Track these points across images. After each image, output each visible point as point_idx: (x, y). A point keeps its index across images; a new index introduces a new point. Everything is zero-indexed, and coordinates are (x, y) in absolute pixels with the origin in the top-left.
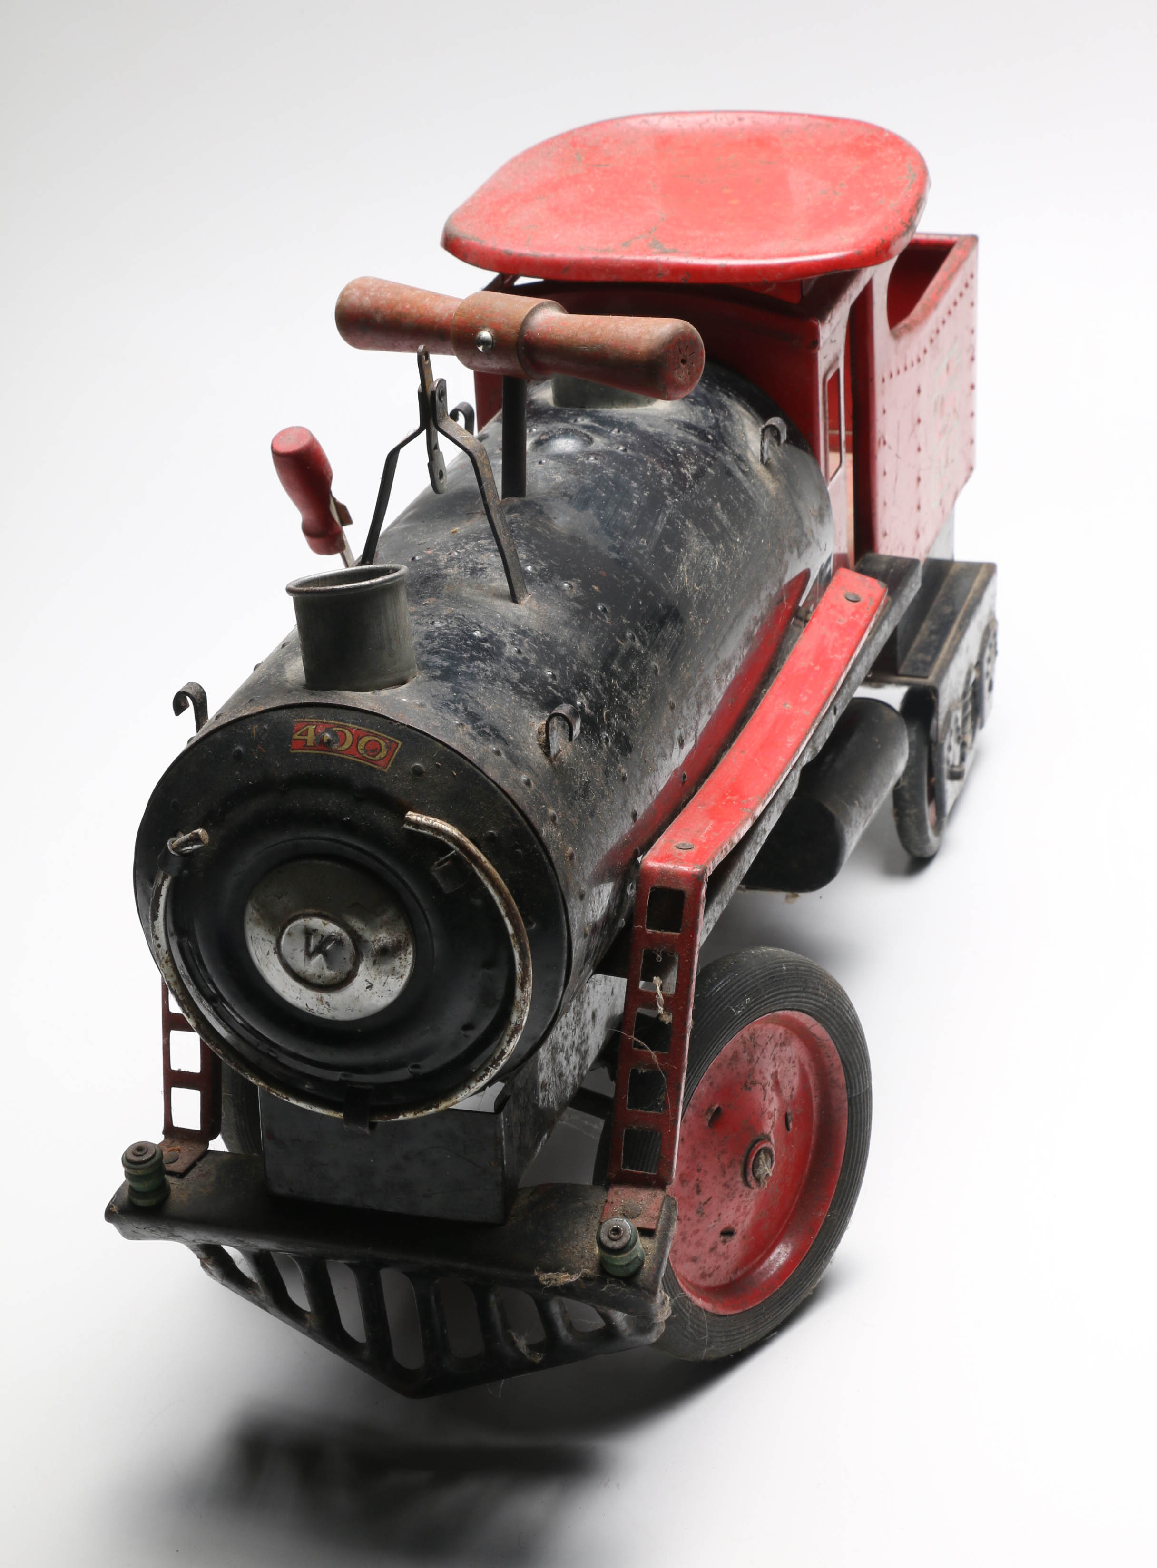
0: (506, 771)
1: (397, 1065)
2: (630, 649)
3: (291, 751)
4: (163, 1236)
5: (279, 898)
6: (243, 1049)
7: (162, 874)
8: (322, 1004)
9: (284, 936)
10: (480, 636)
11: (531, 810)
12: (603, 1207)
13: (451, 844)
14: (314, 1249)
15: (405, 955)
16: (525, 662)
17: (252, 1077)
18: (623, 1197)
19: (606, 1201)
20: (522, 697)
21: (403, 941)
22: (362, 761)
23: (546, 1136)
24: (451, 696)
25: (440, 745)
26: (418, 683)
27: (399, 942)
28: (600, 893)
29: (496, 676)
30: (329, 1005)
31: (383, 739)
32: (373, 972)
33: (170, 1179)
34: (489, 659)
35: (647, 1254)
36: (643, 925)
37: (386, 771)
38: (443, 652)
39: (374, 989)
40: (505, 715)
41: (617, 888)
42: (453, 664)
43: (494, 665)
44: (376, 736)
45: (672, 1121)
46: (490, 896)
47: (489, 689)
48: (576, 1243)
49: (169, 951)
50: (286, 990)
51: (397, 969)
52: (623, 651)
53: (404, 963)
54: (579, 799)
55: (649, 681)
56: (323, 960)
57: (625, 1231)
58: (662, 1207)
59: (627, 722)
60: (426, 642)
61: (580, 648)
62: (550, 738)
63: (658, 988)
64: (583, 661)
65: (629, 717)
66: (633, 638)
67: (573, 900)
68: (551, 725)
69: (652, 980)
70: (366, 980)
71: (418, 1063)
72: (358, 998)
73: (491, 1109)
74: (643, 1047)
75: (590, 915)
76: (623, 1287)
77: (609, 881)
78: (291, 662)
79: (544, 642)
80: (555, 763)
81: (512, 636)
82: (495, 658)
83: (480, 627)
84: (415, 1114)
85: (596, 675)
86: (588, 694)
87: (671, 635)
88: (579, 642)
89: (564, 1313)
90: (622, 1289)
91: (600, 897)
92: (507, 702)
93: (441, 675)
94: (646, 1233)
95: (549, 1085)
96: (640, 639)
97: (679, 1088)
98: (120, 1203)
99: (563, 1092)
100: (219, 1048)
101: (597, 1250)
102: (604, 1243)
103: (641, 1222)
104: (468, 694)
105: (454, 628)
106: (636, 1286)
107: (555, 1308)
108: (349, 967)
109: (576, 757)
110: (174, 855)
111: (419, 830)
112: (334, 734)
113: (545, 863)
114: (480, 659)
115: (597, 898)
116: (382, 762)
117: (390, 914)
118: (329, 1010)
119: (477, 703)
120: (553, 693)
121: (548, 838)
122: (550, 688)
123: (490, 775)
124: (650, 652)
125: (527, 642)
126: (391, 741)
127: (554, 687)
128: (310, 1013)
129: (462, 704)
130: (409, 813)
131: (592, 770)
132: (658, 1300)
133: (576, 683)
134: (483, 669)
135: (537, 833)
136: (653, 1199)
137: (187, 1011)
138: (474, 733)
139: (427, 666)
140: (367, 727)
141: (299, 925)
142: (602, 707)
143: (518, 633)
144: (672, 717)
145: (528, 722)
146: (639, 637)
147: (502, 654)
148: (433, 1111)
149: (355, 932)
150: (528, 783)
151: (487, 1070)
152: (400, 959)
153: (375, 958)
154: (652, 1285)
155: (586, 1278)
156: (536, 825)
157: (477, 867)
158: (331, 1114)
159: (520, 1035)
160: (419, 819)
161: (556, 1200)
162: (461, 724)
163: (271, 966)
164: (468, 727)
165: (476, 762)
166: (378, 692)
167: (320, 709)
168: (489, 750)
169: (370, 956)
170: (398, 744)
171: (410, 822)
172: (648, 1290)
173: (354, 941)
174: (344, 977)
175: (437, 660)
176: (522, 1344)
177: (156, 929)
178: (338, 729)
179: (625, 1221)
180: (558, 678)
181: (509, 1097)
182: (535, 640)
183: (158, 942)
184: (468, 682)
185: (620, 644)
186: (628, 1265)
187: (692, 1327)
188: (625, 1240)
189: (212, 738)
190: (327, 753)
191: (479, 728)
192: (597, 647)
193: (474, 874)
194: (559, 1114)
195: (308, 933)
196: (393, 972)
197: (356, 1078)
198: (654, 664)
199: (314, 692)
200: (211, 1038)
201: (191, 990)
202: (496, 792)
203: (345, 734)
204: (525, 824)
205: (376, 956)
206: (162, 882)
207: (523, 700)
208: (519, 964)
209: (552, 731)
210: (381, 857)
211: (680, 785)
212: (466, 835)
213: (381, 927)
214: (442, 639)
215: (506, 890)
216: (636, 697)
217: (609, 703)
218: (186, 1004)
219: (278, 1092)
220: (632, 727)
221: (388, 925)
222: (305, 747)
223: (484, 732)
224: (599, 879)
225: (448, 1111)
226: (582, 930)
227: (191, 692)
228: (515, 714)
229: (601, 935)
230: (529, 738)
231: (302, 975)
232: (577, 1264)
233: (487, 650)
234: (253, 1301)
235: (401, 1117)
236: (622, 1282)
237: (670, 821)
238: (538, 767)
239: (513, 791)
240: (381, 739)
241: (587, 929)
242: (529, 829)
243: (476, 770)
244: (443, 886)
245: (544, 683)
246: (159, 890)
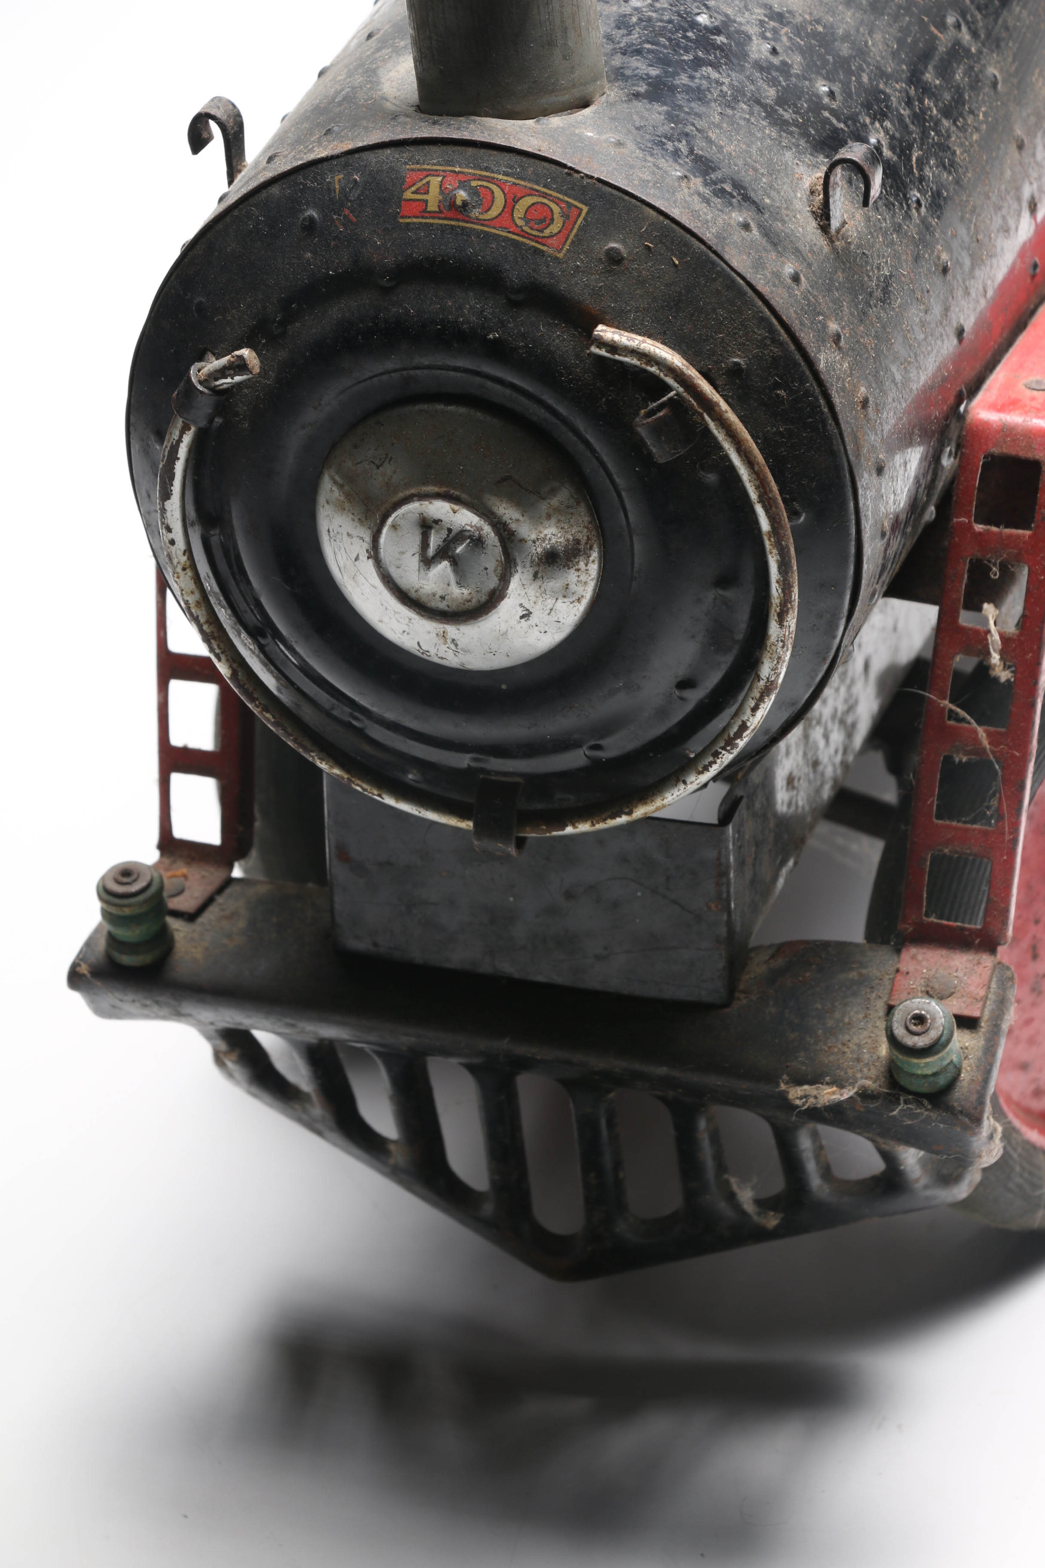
0: (760, 257)
1: (563, 744)
2: (954, 45)
3: (401, 220)
4: (162, 1013)
5: (378, 467)
6: (308, 714)
7: (180, 423)
8: (446, 642)
9: (385, 530)
10: (708, 23)
11: (802, 324)
12: (893, 981)
13: (670, 381)
14: (413, 1039)
15: (586, 565)
16: (785, 68)
17: (322, 759)
18: (924, 963)
19: (898, 971)
20: (781, 130)
21: (583, 542)
22: (521, 239)
23: (791, 863)
24: (666, 127)
25: (651, 212)
26: (611, 105)
27: (577, 542)
28: (905, 464)
29: (738, 93)
30: (456, 645)
31: (557, 201)
32: (532, 591)
33: (174, 924)
34: (726, 64)
35: (966, 1058)
36: (969, 517)
37: (561, 255)
38: (649, 51)
39: (533, 619)
40: (756, 162)
41: (930, 454)
42: (666, 72)
43: (733, 74)
44: (545, 195)
45: (1010, 841)
46: (732, 468)
47: (728, 116)
48: (847, 1037)
49: (189, 551)
50: (386, 619)
51: (573, 587)
52: (942, 49)
53: (583, 578)
54: (875, 306)
55: (984, 102)
56: (449, 570)
57: (934, 1019)
58: (990, 981)
59: (950, 173)
60: (618, 34)
61: (873, 45)
62: (831, 200)
63: (992, 622)
64: (878, 68)
65: (952, 164)
66: (958, 26)
67: (866, 475)
68: (832, 179)
69: (979, 609)
70: (521, 605)
71: (601, 742)
72: (505, 634)
73: (714, 820)
74: (963, 720)
75: (891, 501)
76: (927, 1110)
77: (919, 444)
78: (389, 65)
79: (815, 34)
80: (838, 243)
81: (762, 23)
82: (735, 61)
83: (707, 7)
84: (593, 825)
85: (900, 92)
86: (887, 124)
87: (1019, 19)
88: (871, 32)
89: (819, 1149)
90: (925, 1112)
91: (906, 470)
92: (758, 139)
93: (647, 91)
94: (967, 1023)
95: (799, 780)
96: (969, 28)
97: (1022, 787)
98: (93, 959)
99: (818, 791)
100: (268, 712)
101: (884, 1049)
102: (899, 1038)
103: (959, 1006)
104: (693, 125)
105: (664, 9)
106: (949, 1109)
107: (805, 1143)
108: (493, 582)
109: (871, 233)
110: (201, 392)
111: (617, 357)
112: (474, 192)
113: (823, 413)
114: (711, 64)
115: (901, 472)
116: (553, 241)
117: (563, 495)
118: (456, 653)
119: (709, 141)
120: (831, 124)
121: (829, 371)
122: (826, 114)
123: (735, 264)
124: (985, 50)
125: (786, 34)
126: (570, 205)
127: (833, 112)
128: (424, 657)
129: (684, 142)
130: (600, 327)
131: (896, 256)
132: (985, 1132)
133: (868, 106)
134: (717, 82)
135: (811, 364)
136: (976, 967)
137: (217, 651)
138: (707, 191)
139: (623, 75)
140: (530, 181)
141: (410, 512)
142: (910, 147)
143: (771, 18)
144: (1021, 163)
145: (793, 174)
146: (967, 23)
147: (745, 55)
148: (623, 819)
149: (505, 524)
150: (796, 278)
151: (716, 755)
152: (578, 570)
153: (536, 569)
154: (976, 1108)
155: (865, 1095)
156: (809, 350)
157: (713, 420)
158: (452, 821)
159: (773, 697)
160: (616, 338)
161: (814, 967)
162: (686, 177)
163: (360, 579)
164: (697, 182)
165: (712, 242)
166: (544, 120)
167: (450, 149)
168: (732, 222)
169: (528, 564)
170: (581, 210)
171: (601, 343)
172: (968, 1115)
173: (502, 541)
174: (484, 598)
175: (639, 65)
176: (746, 1196)
177: (168, 514)
178: (480, 183)
179: (933, 1003)
180: (839, 97)
181: (741, 798)
182: (799, 30)
183: (171, 536)
184: (693, 105)
185: (936, 38)
186: (935, 1074)
187: (1021, 1176)
188: (933, 1034)
189: (264, 194)
190: (461, 224)
191: (715, 183)
192: (901, 42)
193: (707, 431)
194: (811, 827)
195: (426, 525)
196: (566, 592)
197: (496, 764)
198: (992, 70)
199: (436, 118)
200: (256, 696)
201: (224, 615)
202: (745, 294)
203: (493, 193)
204: (792, 347)
205: (538, 565)
206: (181, 437)
207: (784, 135)
208: (778, 582)
209: (834, 189)
210: (551, 402)
211: (1029, 280)
212: (694, 366)
213: (549, 517)
214: (645, 29)
215: (760, 458)
216: (963, 129)
217: (922, 139)
218: (214, 638)
219: (365, 786)
220: (957, 182)
221: (561, 514)
222: (425, 212)
223: (723, 191)
224: (905, 440)
225: (648, 820)
226: (879, 526)
227: (218, 114)
228: (771, 159)
229: (904, 533)
230: (795, 202)
231: (413, 595)
232: (850, 1072)
233: (720, 48)
234: (300, 1121)
235: (569, 830)
236: (926, 1102)
237: (1009, 343)
238: (812, 251)
239: (772, 292)
240: (553, 201)
241: (886, 524)
242: (798, 357)
243: (712, 255)
244: (654, 450)
245: (817, 106)
246: (174, 449)
